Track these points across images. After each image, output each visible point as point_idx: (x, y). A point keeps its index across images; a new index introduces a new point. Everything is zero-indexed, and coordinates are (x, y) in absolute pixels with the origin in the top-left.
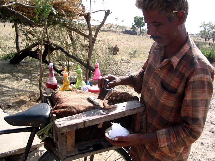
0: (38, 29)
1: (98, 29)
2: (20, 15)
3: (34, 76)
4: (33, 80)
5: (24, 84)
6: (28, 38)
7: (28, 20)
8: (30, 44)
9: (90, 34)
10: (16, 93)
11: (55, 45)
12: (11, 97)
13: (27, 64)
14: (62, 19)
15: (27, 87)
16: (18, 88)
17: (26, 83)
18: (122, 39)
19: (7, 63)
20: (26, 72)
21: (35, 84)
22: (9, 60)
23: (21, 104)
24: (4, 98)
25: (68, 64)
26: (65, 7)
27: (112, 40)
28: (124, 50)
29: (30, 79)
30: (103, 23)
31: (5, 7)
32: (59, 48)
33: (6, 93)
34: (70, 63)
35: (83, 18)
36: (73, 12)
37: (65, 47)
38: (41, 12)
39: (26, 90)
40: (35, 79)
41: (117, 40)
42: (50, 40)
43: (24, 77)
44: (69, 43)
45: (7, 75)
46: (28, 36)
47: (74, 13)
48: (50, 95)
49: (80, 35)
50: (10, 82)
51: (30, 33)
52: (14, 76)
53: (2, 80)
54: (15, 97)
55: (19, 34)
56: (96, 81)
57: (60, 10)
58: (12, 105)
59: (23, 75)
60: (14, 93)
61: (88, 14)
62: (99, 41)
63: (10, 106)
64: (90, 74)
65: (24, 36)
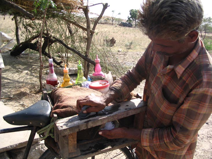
0: (37, 21)
1: (96, 22)
2: (19, 8)
3: (34, 68)
4: (33, 72)
5: (24, 76)
6: (28, 31)
7: (28, 13)
8: (30, 37)
9: (88, 26)
10: (17, 85)
11: (54, 37)
12: (12, 89)
13: (27, 56)
14: (61, 12)
15: (27, 79)
16: (19, 80)
17: (26, 75)
18: (118, 31)
19: (8, 55)
20: (27, 64)
21: (36, 75)
23: (22, 96)
24: (5, 90)
25: (67, 55)
27: (109, 32)
28: (121, 41)
29: (31, 71)
30: (101, 16)
32: (58, 41)
33: (7, 85)
34: (69, 55)
35: (81, 11)
36: (71, 5)
37: (64, 39)
39: (27, 82)
40: (35, 71)
41: (114, 32)
42: (49, 32)
43: (25, 69)
44: (68, 35)
45: (8, 67)
46: (28, 28)
47: (73, 6)
48: (50, 92)
49: (78, 28)
50: (10, 74)
51: (30, 25)
52: (15, 68)
53: (4, 72)
54: (16, 89)
55: (19, 27)
56: (97, 77)
57: (59, 3)
58: (13, 97)
59: (23, 67)
60: (14, 85)
61: (87, 7)
62: (97, 34)
63: (11, 98)
64: (88, 66)
65: (24, 28)
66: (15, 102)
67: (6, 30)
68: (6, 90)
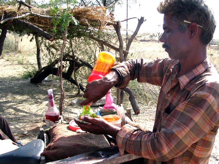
0: (61, 41)
1: (130, 41)
2: (35, 27)
4: (56, 102)
5: (44, 108)
6: (51, 53)
7: (45, 33)
8: (53, 60)
9: (121, 46)
10: (34, 118)
11: (80, 61)
12: (27, 124)
13: (50, 83)
14: (88, 30)
16: (37, 112)
17: (46, 107)
19: (28, 82)
22: (30, 79)
24: (19, 125)
26: (90, 15)
27: (154, 51)
31: (17, 19)
32: (85, 64)
33: (22, 119)
35: (112, 28)
36: (99, 21)
38: (60, 23)
40: (58, 101)
41: (160, 52)
42: (75, 54)
43: (45, 99)
45: (25, 97)
46: (51, 50)
47: (101, 22)
48: (48, 129)
49: (110, 48)
50: (27, 106)
51: (53, 46)
52: (33, 98)
53: (20, 103)
54: (32, 124)
55: (40, 49)
56: (107, 110)
57: (83, 19)
58: (27, 134)
59: (44, 97)
60: (31, 119)
61: (118, 23)
62: (132, 55)
63: (25, 134)
64: (122, 94)
65: (46, 50)
66: (29, 139)
67: (28, 52)
68: (21, 125)
